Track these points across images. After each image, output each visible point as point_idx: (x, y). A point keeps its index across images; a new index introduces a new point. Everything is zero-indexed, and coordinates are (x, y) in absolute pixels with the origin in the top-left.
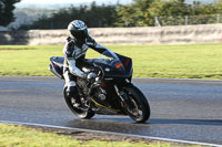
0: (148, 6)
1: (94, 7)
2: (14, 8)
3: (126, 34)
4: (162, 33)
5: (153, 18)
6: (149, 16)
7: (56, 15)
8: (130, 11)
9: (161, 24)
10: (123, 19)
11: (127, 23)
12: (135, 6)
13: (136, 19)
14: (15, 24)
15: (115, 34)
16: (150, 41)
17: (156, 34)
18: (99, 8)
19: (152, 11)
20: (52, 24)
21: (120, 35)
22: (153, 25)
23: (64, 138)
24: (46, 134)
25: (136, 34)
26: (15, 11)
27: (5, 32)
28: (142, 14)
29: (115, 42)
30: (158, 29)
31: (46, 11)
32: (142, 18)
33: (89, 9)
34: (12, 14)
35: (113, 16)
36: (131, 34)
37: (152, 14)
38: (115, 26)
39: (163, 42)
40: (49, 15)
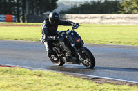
1: (106, 1)
3: (126, 18)
7: (82, 5)
8: (129, 4)
10: (124, 8)
11: (126, 11)
13: (132, 9)
14: (57, 10)
15: (119, 18)
20: (80, 11)
21: (122, 18)
25: (132, 18)
28: (136, 6)
29: (118, 23)
32: (136, 8)
33: (103, 2)
34: (56, 4)
35: (118, 6)
36: (129, 18)
38: (119, 13)
40: (78, 5)
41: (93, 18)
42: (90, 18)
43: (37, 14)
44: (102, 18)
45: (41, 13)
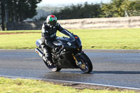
0: (120, 4)
1: (86, 5)
2: (36, 6)
3: (107, 22)
4: (129, 21)
5: (124, 11)
6: (121, 10)
7: (63, 11)
8: (109, 7)
9: (129, 16)
10: (105, 12)
11: (107, 15)
12: (112, 4)
13: (113, 13)
14: (37, 17)
15: (100, 22)
16: (122, 26)
17: (126, 21)
18: (90, 6)
19: (123, 7)
20: (60, 17)
21: (103, 22)
22: (124, 16)
23: (67, 88)
24: (56, 85)
25: (113, 22)
26: (37, 9)
27: (31, 22)
28: (116, 9)
29: (100, 27)
30: (127, 18)
31: (56, 8)
32: (117, 12)
33: (83, 6)
34: (35, 11)
35: (98, 11)
36: (110, 22)
37: (123, 9)
38: (99, 17)
39: (130, 26)
40: (58, 11)
41: (74, 23)
42: (71, 23)
43: (17, 21)
44: (82, 22)
45: (21, 20)
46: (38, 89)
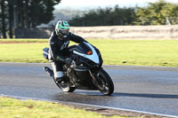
0: (160, 9)
1: (117, 9)
2: (53, 9)
3: (142, 31)
4: (172, 31)
5: (165, 18)
6: (162, 17)
7: (87, 15)
8: (146, 12)
9: (171, 23)
10: (140, 18)
11: (143, 22)
12: (150, 9)
13: (151, 19)
14: (54, 22)
15: (134, 31)
16: (162, 37)
17: (167, 31)
18: (121, 10)
19: (164, 12)
20: (83, 23)
21: (138, 31)
22: (164, 24)
23: (91, 113)
24: (77, 110)
25: (151, 31)
26: (54, 12)
27: (46, 28)
28: (155, 15)
29: (133, 37)
30: (169, 27)
31: (79, 12)
32: (156, 18)
33: (113, 10)
34: (52, 14)
35: (132, 16)
36: (147, 31)
37: (164, 15)
38: (133, 24)
39: (172, 37)
40: (81, 15)
41: (100, 31)
42: (97, 32)
43: (29, 27)
44: (112, 31)
45: (34, 26)
46: (54, 115)
